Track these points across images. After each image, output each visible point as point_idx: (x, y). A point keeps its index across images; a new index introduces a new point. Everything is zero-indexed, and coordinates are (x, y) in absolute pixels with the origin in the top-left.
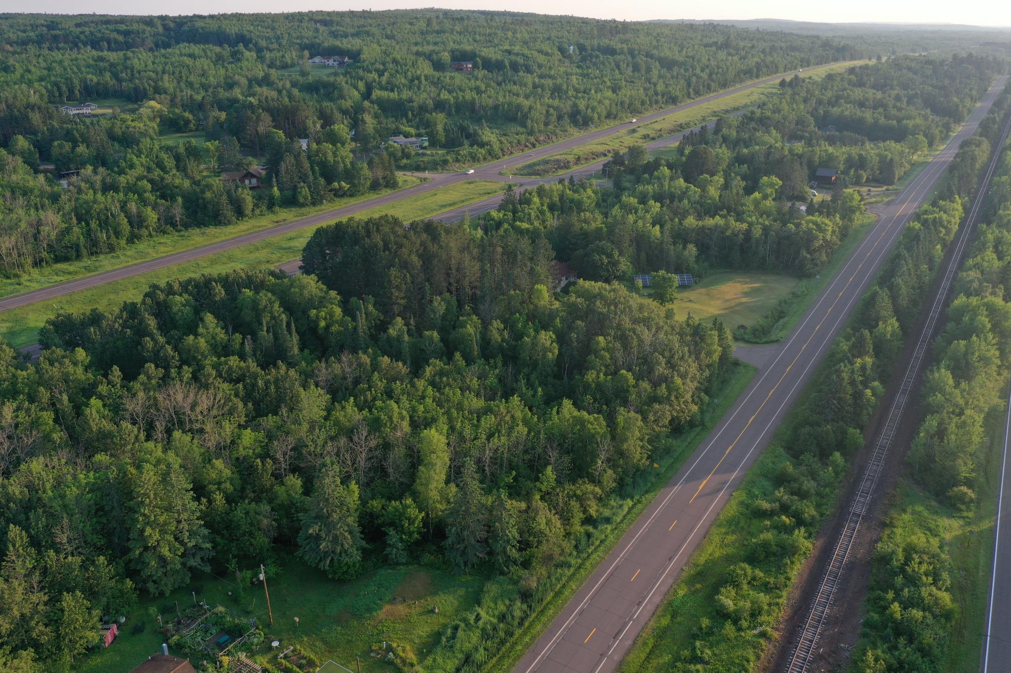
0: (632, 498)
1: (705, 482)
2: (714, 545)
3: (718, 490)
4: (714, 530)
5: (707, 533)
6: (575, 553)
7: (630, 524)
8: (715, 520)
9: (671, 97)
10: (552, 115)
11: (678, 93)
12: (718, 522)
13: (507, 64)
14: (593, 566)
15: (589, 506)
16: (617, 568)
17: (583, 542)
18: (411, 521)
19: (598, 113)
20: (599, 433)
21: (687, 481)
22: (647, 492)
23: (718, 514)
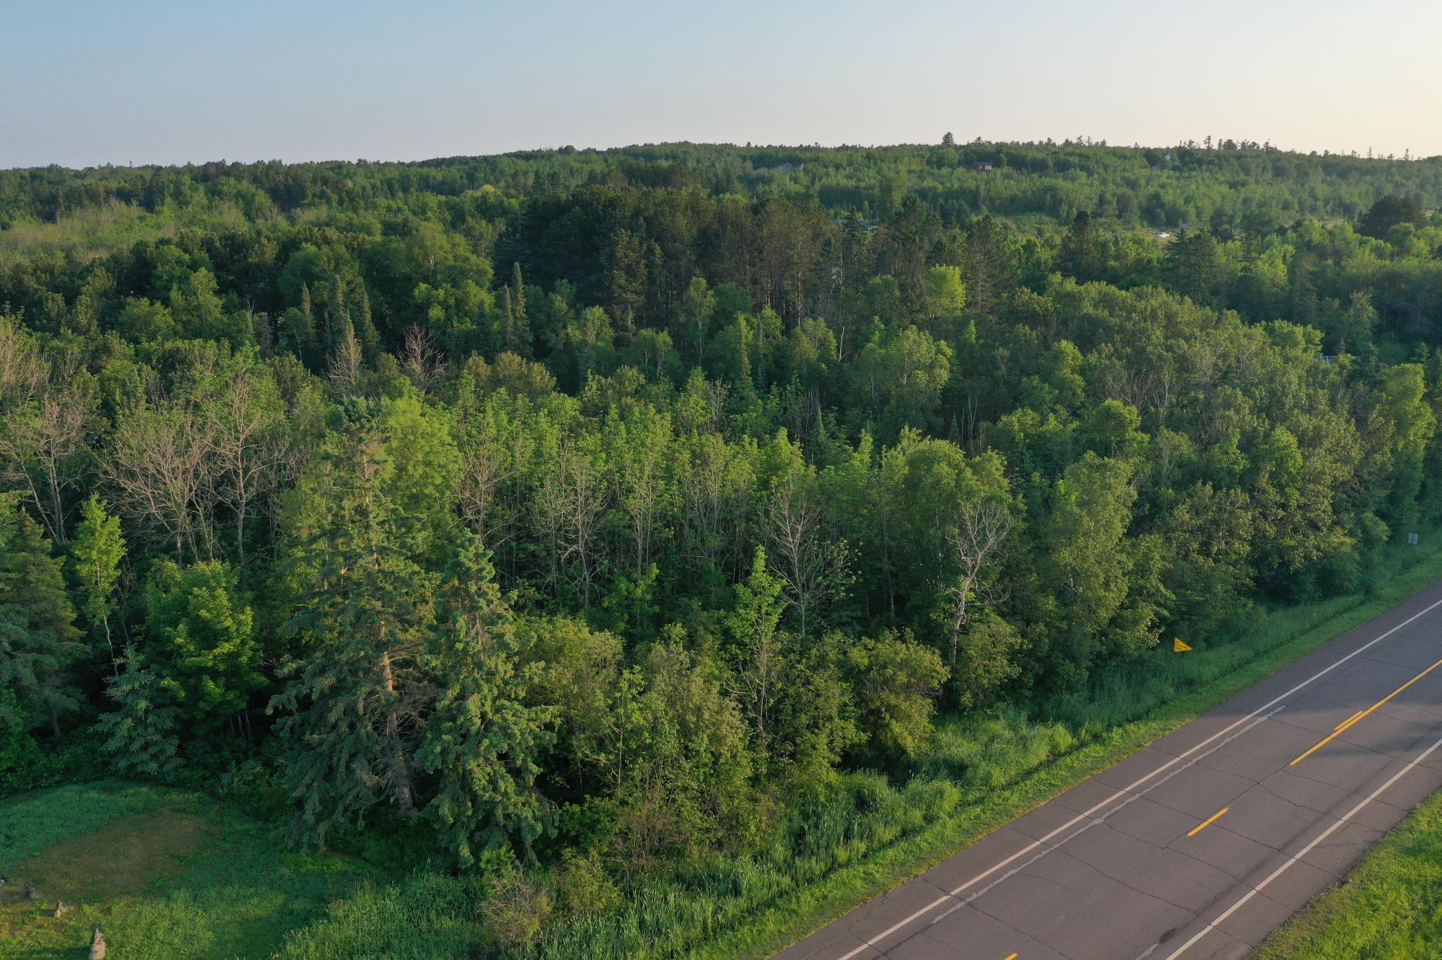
0: (1074, 728)
1: (1360, 715)
2: (1385, 919)
3: (1415, 745)
4: (1389, 863)
5: (1354, 866)
6: (780, 852)
7: (1039, 794)
8: (1395, 828)
9: (1341, 205)
10: (1109, 203)
11: (1355, 200)
12: (1408, 839)
13: (1051, 164)
14: (824, 907)
15: (893, 710)
16: (923, 928)
17: (832, 821)
18: (207, 635)
19: (1197, 208)
20: (970, 494)
21: (1292, 705)
22: (1136, 718)
23: (1410, 813)
